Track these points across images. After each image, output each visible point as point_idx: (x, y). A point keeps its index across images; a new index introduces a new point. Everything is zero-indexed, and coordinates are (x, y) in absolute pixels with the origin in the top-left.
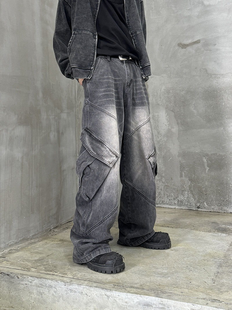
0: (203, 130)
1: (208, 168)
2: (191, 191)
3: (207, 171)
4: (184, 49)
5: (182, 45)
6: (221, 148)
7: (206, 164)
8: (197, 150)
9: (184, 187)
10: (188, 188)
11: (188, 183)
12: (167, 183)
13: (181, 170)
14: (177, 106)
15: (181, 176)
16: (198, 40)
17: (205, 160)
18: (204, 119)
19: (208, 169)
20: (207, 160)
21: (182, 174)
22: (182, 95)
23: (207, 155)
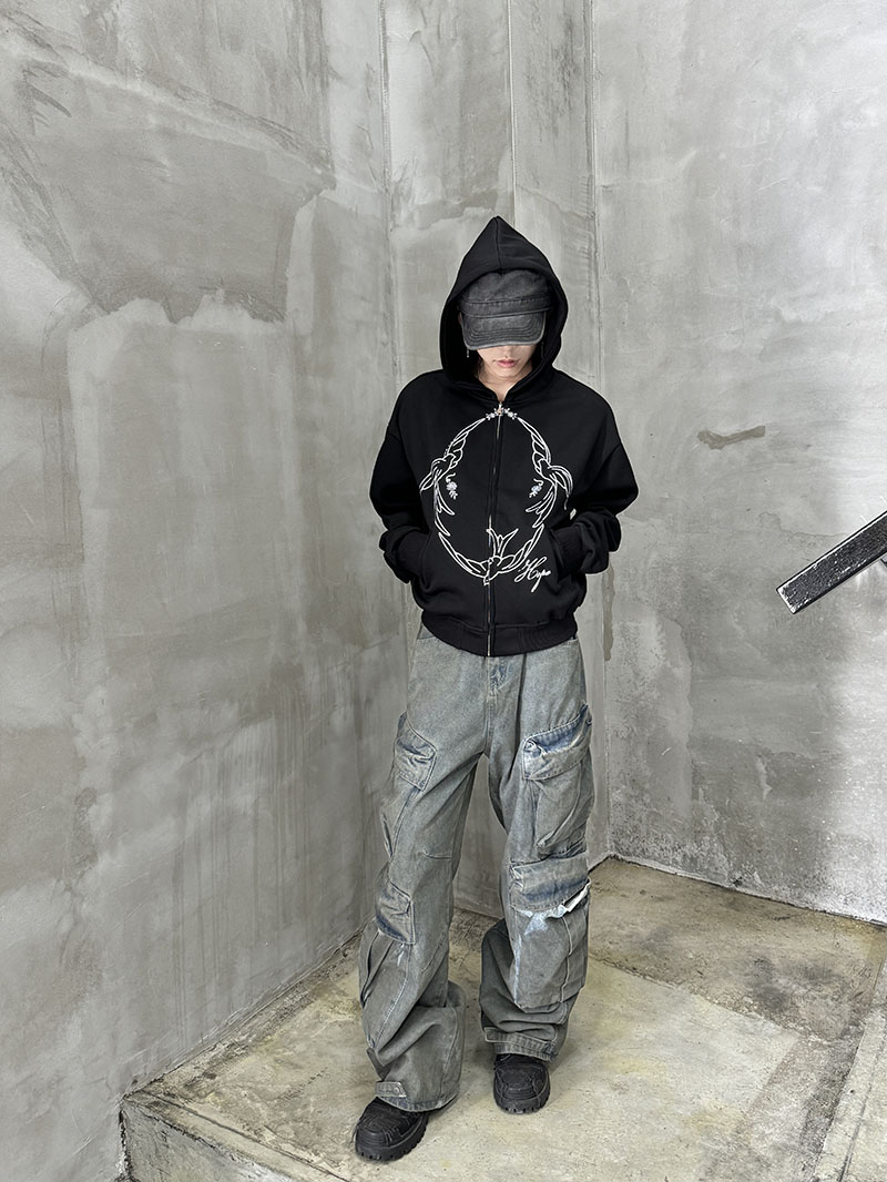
0: (759, 682)
1: (770, 789)
2: (721, 837)
3: (765, 793)
4: (716, 450)
5: (711, 438)
6: (807, 740)
7: (763, 779)
8: (741, 736)
9: (702, 825)
10: (712, 829)
11: (712, 817)
12: (656, 807)
13: (694, 782)
14: (690, 608)
15: (695, 796)
16: (758, 428)
17: (761, 767)
18: (766, 654)
19: (767, 789)
20: (766, 769)
21: (697, 792)
22: (707, 582)
23: (768, 754)
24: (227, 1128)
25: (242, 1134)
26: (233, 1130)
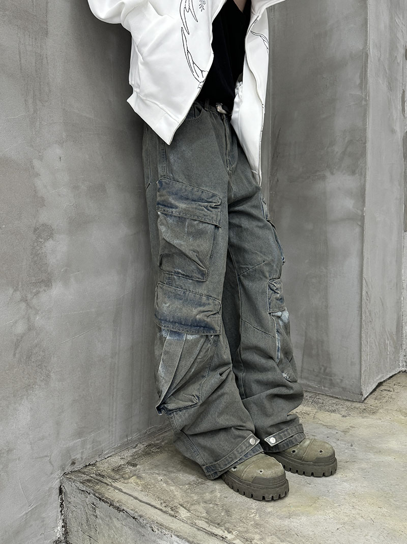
24: (147, 503)
25: (161, 510)
26: (152, 506)
